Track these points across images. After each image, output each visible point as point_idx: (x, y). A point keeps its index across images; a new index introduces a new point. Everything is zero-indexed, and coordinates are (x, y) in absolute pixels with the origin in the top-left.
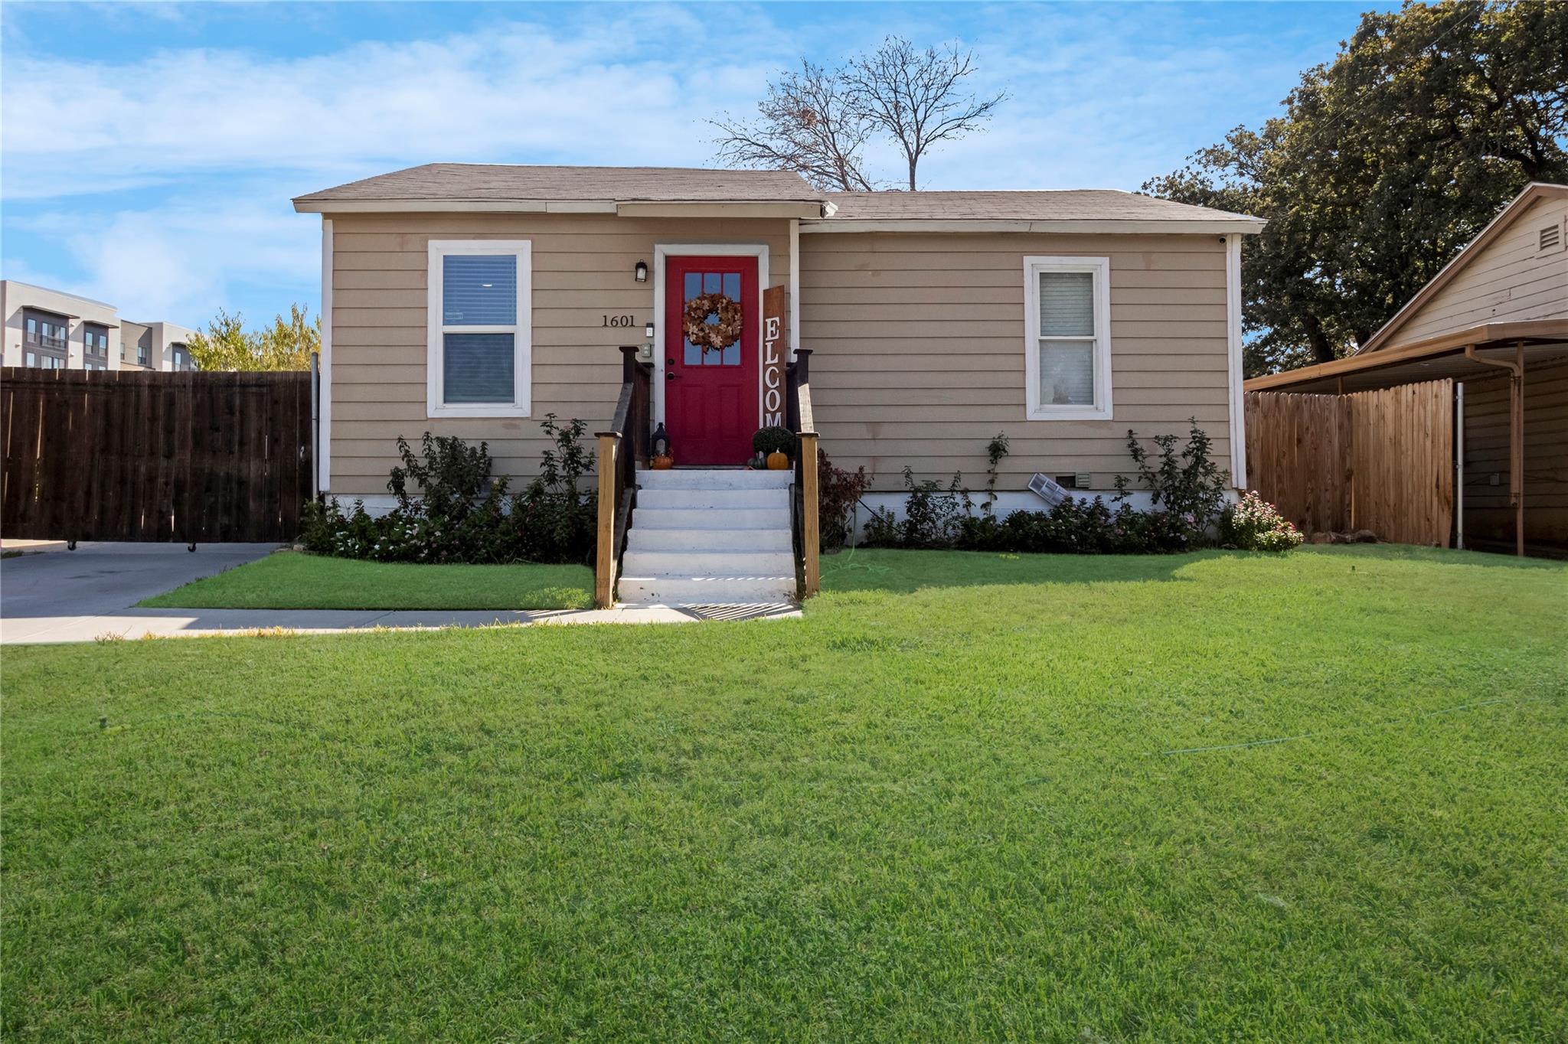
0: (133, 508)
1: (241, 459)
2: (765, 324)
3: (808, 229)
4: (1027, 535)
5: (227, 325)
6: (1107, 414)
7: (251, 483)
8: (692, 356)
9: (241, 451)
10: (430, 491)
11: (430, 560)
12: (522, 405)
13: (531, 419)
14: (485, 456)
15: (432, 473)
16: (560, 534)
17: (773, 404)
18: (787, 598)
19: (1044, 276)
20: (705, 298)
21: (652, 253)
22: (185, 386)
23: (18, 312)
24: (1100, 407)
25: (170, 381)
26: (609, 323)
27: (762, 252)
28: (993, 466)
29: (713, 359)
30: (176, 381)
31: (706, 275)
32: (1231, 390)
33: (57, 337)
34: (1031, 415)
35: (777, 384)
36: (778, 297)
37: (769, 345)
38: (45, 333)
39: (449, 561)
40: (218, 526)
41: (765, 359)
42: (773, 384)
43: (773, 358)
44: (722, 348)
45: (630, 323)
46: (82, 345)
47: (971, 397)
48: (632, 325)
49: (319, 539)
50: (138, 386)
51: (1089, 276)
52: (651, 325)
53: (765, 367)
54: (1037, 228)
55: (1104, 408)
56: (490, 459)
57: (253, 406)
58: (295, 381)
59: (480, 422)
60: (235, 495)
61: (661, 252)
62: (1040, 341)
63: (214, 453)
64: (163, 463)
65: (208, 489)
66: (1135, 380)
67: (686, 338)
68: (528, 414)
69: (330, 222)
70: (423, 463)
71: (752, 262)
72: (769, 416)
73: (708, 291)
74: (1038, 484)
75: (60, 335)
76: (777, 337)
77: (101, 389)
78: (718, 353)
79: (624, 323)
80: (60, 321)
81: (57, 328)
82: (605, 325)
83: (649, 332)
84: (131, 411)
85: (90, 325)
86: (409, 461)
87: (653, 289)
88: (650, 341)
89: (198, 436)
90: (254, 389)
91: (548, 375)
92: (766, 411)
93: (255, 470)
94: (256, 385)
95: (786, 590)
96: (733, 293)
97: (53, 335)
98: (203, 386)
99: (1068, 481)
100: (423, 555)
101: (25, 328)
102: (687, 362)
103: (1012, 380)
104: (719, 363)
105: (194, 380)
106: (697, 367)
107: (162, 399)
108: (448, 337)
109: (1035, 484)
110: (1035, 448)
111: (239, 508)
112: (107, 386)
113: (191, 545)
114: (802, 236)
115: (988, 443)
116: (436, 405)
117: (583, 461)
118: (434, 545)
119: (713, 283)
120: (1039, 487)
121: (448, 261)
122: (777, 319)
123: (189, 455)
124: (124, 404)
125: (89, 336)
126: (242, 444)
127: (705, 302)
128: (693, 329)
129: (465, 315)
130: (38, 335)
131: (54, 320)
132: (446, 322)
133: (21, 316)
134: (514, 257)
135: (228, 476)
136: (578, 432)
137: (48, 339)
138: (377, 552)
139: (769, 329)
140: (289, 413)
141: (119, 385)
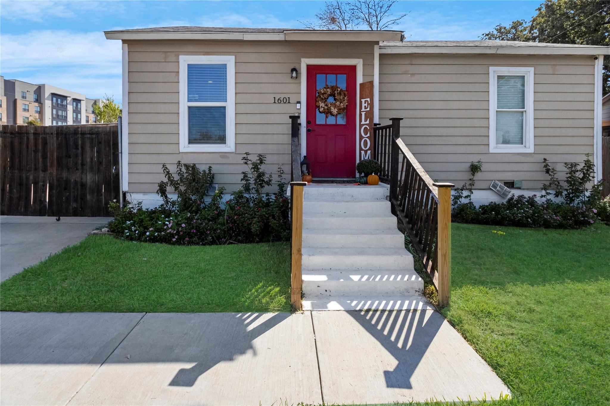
0: (26, 198)
1: (82, 173)
2: (361, 102)
3: (384, 51)
4: (503, 218)
5: (108, 100)
6: (531, 150)
7: (88, 186)
8: (320, 119)
9: (82, 169)
10: (181, 194)
11: (179, 242)
12: (230, 146)
13: (235, 153)
14: (211, 174)
15: (182, 184)
16: (255, 228)
17: (366, 146)
18: (418, 293)
19: (499, 77)
20: (328, 88)
21: (300, 63)
22: (52, 134)
23: (49, 95)
24: (527, 146)
25: (44, 131)
26: (276, 101)
27: (358, 63)
28: (473, 177)
29: (331, 121)
30: (48, 131)
31: (328, 75)
32: (595, 137)
33: (63, 104)
34: (492, 150)
35: (368, 135)
36: (368, 87)
37: (363, 114)
38: (59, 102)
39: (190, 243)
40: (71, 208)
41: (361, 121)
42: (366, 134)
43: (366, 121)
44: (337, 115)
45: (288, 101)
46: (72, 106)
47: (461, 140)
48: (289, 102)
49: (116, 226)
50: (28, 133)
51: (523, 77)
52: (299, 102)
53: (361, 126)
54: (500, 52)
55: (529, 147)
56: (213, 175)
57: (88, 144)
58: (110, 132)
59: (208, 154)
60: (79, 191)
61: (305, 62)
62: (497, 111)
63: (68, 169)
64: (42, 174)
65: (65, 189)
66: (546, 132)
67: (317, 109)
68: (234, 150)
69: (126, 45)
70: (176, 178)
71: (353, 69)
72: (363, 152)
73: (329, 84)
74: (495, 186)
75: (65, 103)
76: (368, 109)
77: (8, 135)
78: (334, 118)
79: (285, 101)
80: (64, 98)
81: (63, 101)
82: (275, 102)
83: (298, 106)
84: (24, 147)
85: (75, 100)
86: (169, 178)
87: (300, 83)
88: (298, 111)
89: (59, 159)
90: (88, 136)
91: (243, 129)
92: (361, 149)
93: (89, 178)
94: (89, 134)
95: (417, 288)
96: (342, 85)
97: (62, 103)
98: (62, 134)
99: (511, 185)
100: (174, 240)
101: (52, 100)
102: (318, 122)
103: (482, 132)
104: (335, 123)
105: (57, 130)
106: (323, 125)
107: (40, 140)
108: (190, 108)
109: (493, 186)
110: (494, 167)
111: (82, 199)
112: (12, 133)
113: (58, 218)
114: (380, 55)
115: (469, 165)
116: (184, 145)
117: (265, 180)
118: (181, 233)
119: (331, 80)
120: (495, 188)
121: (190, 67)
122: (368, 99)
123: (55, 171)
124: (20, 143)
125: (75, 103)
126: (83, 165)
127: (329, 90)
128: (322, 104)
129: (199, 96)
130: (57, 103)
131: (62, 98)
132: (189, 100)
133: (50, 97)
134: (225, 65)
135: (76, 182)
136: (261, 162)
137: (60, 104)
138: (148, 236)
139: (364, 105)
140: (107, 149)
141: (18, 133)
